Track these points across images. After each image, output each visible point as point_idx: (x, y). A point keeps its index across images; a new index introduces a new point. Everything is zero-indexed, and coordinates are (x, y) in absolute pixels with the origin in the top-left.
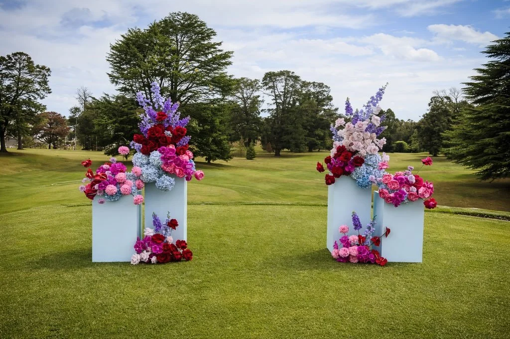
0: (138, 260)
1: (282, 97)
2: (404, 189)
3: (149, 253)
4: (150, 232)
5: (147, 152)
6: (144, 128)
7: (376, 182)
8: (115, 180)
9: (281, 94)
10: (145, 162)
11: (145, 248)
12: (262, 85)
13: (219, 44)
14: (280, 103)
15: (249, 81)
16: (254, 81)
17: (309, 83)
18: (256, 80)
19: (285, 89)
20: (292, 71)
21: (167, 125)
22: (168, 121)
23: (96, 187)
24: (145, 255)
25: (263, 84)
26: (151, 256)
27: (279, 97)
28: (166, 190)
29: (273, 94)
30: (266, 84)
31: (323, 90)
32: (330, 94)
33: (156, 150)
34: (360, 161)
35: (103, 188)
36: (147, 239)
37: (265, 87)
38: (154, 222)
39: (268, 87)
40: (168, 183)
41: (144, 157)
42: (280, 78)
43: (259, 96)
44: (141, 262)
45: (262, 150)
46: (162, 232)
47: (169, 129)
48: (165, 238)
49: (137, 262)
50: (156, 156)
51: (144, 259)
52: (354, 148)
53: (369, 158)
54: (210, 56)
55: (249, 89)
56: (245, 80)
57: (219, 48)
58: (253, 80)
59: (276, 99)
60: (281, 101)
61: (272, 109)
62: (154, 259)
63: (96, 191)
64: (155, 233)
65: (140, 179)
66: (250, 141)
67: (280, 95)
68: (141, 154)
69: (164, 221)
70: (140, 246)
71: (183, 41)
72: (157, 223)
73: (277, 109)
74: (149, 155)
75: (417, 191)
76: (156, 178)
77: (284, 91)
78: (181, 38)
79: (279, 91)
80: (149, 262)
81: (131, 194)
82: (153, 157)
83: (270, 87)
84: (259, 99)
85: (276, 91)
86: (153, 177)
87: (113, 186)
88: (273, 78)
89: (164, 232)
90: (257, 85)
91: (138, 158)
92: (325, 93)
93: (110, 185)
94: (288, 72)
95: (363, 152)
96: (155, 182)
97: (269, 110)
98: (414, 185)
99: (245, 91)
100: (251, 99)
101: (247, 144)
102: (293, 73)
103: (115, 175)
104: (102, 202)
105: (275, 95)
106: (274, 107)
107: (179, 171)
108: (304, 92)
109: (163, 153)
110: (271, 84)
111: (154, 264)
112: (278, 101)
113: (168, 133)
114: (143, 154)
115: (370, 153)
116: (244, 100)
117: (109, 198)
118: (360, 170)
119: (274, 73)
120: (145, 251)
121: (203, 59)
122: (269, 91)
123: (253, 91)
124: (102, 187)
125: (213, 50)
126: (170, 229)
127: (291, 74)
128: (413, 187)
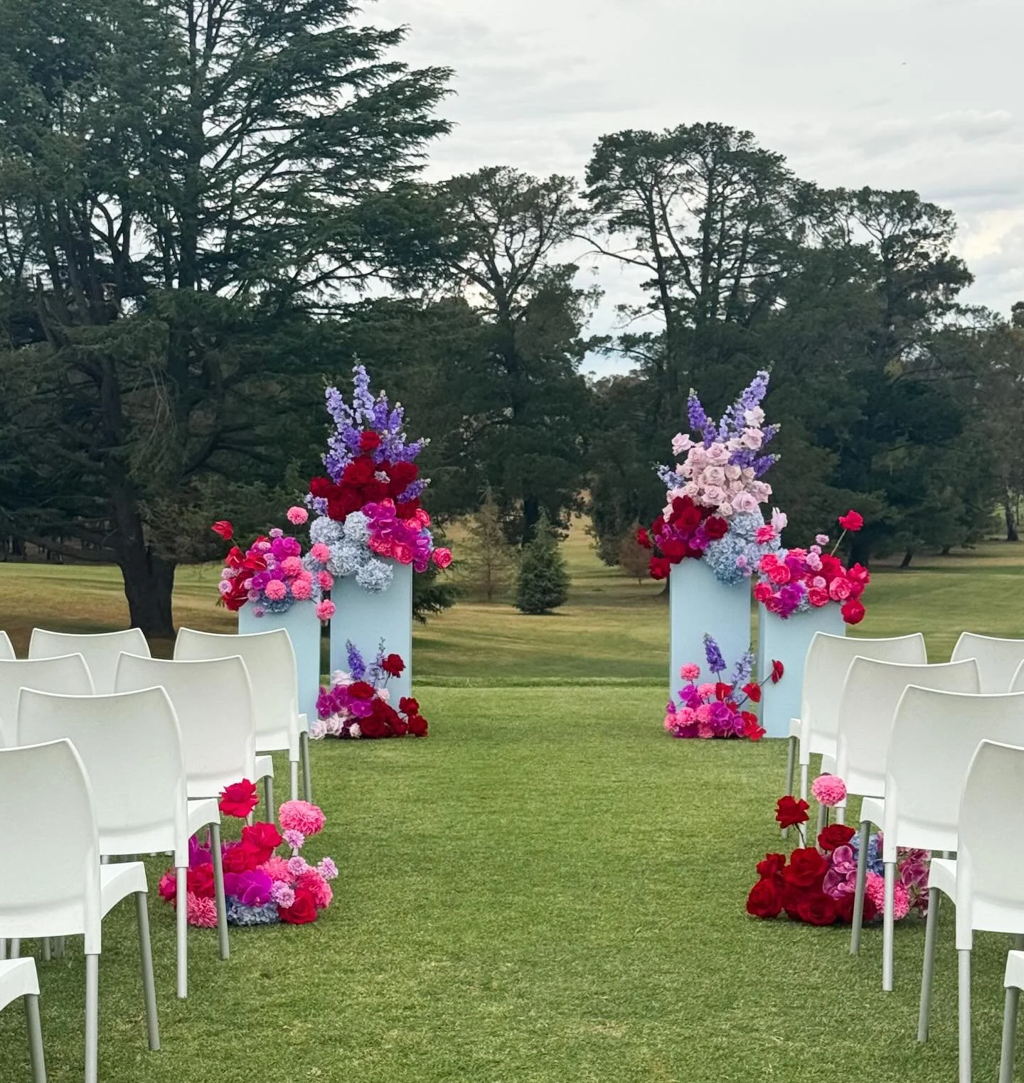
0: (322, 731)
1: (695, 272)
2: (802, 583)
3: (344, 719)
4: (342, 677)
5: (338, 516)
6: (334, 465)
7: (751, 569)
8: (281, 570)
9: (688, 251)
10: (335, 534)
11: (336, 709)
12: (585, 205)
13: (392, 37)
14: (681, 302)
15: (523, 188)
16: (545, 186)
17: (840, 195)
18: (556, 183)
19: (706, 226)
20: (739, 127)
21: (379, 460)
22: (383, 451)
23: (247, 583)
24: (337, 722)
25: (591, 196)
26: (348, 724)
27: (676, 271)
28: (375, 589)
29: (649, 256)
30: (604, 199)
31: (919, 226)
32: (953, 250)
33: (358, 510)
34: (719, 528)
35: (260, 587)
36: (339, 691)
37: (604, 219)
38: (351, 659)
39: (615, 214)
40: (381, 575)
41: (334, 524)
42: (681, 169)
43: (571, 269)
44: (329, 737)
45: (600, 564)
46: (368, 678)
47: (384, 466)
48: (373, 691)
49: (322, 735)
50: (357, 521)
51: (335, 729)
52: (705, 499)
53: (738, 520)
54: (346, 95)
55: (523, 230)
56: (501, 179)
57: (387, 54)
58: (542, 178)
59: (661, 283)
60: (690, 295)
61: (646, 337)
62: (354, 729)
63: (247, 591)
64: (352, 682)
65: (325, 569)
66: (531, 514)
67: (681, 257)
68: (328, 519)
69: (370, 657)
70: (326, 706)
71: (220, 21)
72: (355, 663)
73: (668, 334)
74: (343, 521)
75: (827, 587)
76: (357, 566)
77: (701, 236)
78: (211, 11)
79: (678, 237)
80: (345, 735)
81: (311, 599)
82: (352, 525)
83: (629, 219)
84: (575, 283)
85: (662, 238)
86: (353, 565)
87: (278, 582)
88: (642, 163)
89: (372, 679)
90: (564, 207)
91: (322, 527)
92: (927, 245)
93: (274, 581)
94: (720, 133)
95: (724, 509)
96: (357, 573)
97: (629, 342)
98: (821, 574)
99: (501, 238)
100: (532, 283)
101: (520, 533)
102: (747, 135)
103: (281, 561)
104: (260, 615)
105: (658, 258)
106: (656, 324)
107: (403, 551)
108: (812, 241)
109: (371, 516)
110: (632, 201)
111: (354, 738)
112: (675, 292)
113: (382, 476)
114: (331, 518)
115: (739, 511)
116: (501, 287)
117: (271, 607)
118: (720, 546)
119: (646, 137)
120: (336, 716)
121: (313, 106)
122: (625, 241)
123: (541, 240)
124: (259, 584)
125: (359, 64)
126: (383, 674)
127: (733, 145)
128: (818, 578)
